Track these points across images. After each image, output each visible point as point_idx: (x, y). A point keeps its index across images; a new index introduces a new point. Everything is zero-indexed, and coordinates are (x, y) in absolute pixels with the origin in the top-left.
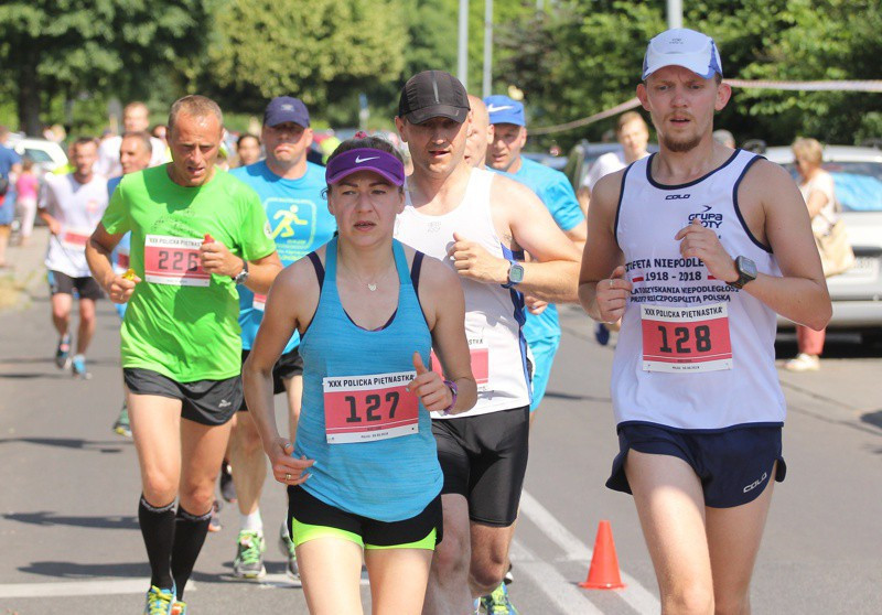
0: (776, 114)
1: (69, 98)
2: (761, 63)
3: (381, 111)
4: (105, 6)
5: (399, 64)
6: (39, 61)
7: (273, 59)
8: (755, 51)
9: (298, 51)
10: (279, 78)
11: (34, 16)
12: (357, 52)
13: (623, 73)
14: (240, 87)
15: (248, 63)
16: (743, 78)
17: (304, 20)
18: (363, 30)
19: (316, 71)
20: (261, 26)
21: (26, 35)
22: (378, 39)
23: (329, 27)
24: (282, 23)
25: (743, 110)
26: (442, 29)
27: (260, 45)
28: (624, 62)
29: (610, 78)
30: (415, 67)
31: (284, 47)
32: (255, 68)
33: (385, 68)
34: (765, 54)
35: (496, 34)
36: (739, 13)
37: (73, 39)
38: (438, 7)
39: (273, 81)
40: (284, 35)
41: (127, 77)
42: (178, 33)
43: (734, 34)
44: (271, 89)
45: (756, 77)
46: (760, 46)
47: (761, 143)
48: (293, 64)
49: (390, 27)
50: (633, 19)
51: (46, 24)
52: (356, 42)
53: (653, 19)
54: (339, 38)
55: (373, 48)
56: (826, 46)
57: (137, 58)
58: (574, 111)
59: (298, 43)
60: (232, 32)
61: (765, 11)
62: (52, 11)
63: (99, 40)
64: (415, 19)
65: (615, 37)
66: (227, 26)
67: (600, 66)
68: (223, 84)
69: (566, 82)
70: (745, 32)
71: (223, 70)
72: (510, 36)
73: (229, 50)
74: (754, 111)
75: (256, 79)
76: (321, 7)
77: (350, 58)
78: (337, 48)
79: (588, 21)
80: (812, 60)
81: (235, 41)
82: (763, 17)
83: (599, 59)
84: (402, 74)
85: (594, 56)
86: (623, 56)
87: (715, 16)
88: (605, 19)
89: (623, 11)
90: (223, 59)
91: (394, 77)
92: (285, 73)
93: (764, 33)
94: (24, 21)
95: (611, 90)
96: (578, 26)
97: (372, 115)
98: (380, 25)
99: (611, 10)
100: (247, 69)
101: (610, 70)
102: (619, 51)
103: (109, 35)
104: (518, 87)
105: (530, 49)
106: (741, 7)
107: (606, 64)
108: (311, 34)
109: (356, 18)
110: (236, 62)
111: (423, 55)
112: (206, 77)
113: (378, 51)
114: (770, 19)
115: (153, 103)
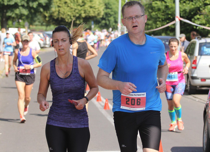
1: (13, 21)
2: (200, 15)
3: (97, 26)
5: (102, 13)
6: (7, 12)
7: (69, 12)
8: (198, 11)
9: (75, 9)
10: (70, 17)
12: (91, 10)
13: (163, 17)
14: (60, 19)
15: (62, 12)
17: (77, 1)
18: (93, 4)
19: (80, 15)
20: (66, 3)
21: (3, 5)
22: (97, 7)
24: (71, 2)
26: (114, 4)
27: (66, 8)
28: (163, 14)
29: (159, 18)
30: (106, 14)
31: (72, 8)
32: (64, 13)
33: (98, 14)
34: (201, 12)
36: (194, 1)
37: (16, 6)
39: (69, 17)
40: (72, 5)
41: (30, 16)
42: (44, 4)
43: (193, 7)
44: (68, 20)
46: (199, 10)
47: (200, 37)
48: (74, 13)
49: (100, 3)
50: (166, 2)
51: (9, 1)
52: (91, 7)
53: (171, 2)
54: (87, 6)
55: (95, 9)
57: (33, 11)
58: (149, 27)
59: (76, 7)
60: (58, 4)
63: (23, 6)
64: (107, 1)
65: (161, 7)
66: (57, 2)
68: (55, 18)
70: (196, 6)
71: (56, 14)
73: (57, 9)
75: (64, 17)
77: (89, 12)
78: (86, 9)
79: (153, 3)
81: (59, 7)
82: (201, 3)
83: (156, 13)
84: (103, 16)
87: (188, 2)
88: (158, 2)
90: (55, 11)
91: (101, 16)
92: (72, 15)
93: (200, 7)
94: (3, 1)
95: (160, 21)
96: (151, 4)
97: (95, 27)
98: (97, 3)
100: (62, 14)
101: (159, 16)
102: (162, 11)
103: (26, 5)
107: (158, 14)
108: (79, 5)
109: (91, 1)
110: (59, 12)
111: (109, 11)
112: (51, 16)
113: (97, 10)
114: (202, 3)
115: (37, 23)
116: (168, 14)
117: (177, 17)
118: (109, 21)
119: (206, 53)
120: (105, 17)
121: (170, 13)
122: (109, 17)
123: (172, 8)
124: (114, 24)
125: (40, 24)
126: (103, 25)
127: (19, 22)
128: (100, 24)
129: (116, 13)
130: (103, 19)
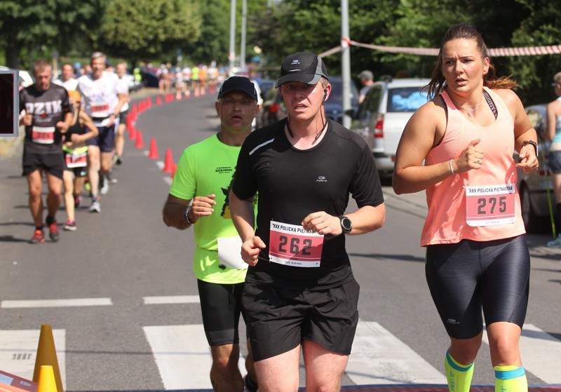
0: (393, 62)
1: (30, 50)
2: (386, 36)
3: (188, 57)
4: (51, 2)
5: (198, 33)
6: (16, 33)
7: (135, 30)
8: (383, 30)
9: (147, 27)
10: (138, 40)
11: (16, 7)
12: (177, 27)
13: (315, 40)
14: (118, 44)
15: (122, 32)
16: (376, 44)
17: (151, 11)
18: (180, 16)
19: (156, 36)
20: (129, 14)
21: (11, 17)
22: (188, 20)
23: (163, 14)
24: (139, 12)
25: (376, 59)
26: (220, 16)
27: (129, 23)
28: (315, 34)
29: (308, 42)
30: (206, 35)
31: (140, 24)
32: (125, 34)
33: (191, 35)
34: (388, 31)
35: (248, 20)
36: (375, 10)
37: (34, 19)
38: (217, 5)
39: (134, 41)
40: (141, 18)
41: (61, 39)
42: (87, 16)
43: (372, 21)
44: (133, 46)
45: (383, 44)
46: (385, 27)
47: (389, 77)
48: (145, 33)
49: (194, 15)
50: (320, 13)
51: (20, 11)
52: (177, 22)
53: (330, 13)
54: (169, 20)
55: (185, 25)
56: (420, 27)
57: (67, 29)
59: (147, 22)
60: (115, 16)
61: (387, 9)
62: (25, 5)
63: (48, 20)
64: (206, 10)
65: (311, 22)
66: (112, 13)
67: (303, 36)
68: (110, 43)
69: (285, 44)
70: (377, 20)
71: (110, 36)
72: (255, 21)
74: (382, 60)
75: (126, 40)
76: (159, 4)
77: (174, 30)
78: (167, 25)
79: (297, 13)
80: (413, 35)
81: (116, 21)
82: (386, 12)
83: (303, 33)
84: (199, 38)
85: (300, 31)
86: (316, 31)
87: (362, 12)
88: (306, 13)
89: (315, 9)
90: (111, 30)
91: (195, 40)
92: (141, 37)
93: (387, 20)
94: (10, 9)
95: (309, 48)
96: (293, 16)
97: (184, 59)
98: (189, 13)
99: (309, 8)
100: (122, 35)
101: (308, 38)
102: (313, 29)
103: (53, 17)
104: (260, 47)
105: (265, 27)
106: (375, 7)
107: (307, 35)
108: (154, 18)
109: (177, 9)
110: (116, 31)
111: (210, 28)
112: (102, 40)
113: (188, 27)
114: (390, 13)
115: (74, 52)
116: (325, 35)
117: (345, 40)
118: (211, 47)
119: (402, 108)
120: (202, 40)
121: (328, 32)
122: (209, 40)
123: (333, 22)
124: (220, 54)
125: (79, 54)
126: (200, 55)
127: (40, 51)
128: (194, 55)
129: (224, 33)
130: (199, 44)
